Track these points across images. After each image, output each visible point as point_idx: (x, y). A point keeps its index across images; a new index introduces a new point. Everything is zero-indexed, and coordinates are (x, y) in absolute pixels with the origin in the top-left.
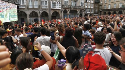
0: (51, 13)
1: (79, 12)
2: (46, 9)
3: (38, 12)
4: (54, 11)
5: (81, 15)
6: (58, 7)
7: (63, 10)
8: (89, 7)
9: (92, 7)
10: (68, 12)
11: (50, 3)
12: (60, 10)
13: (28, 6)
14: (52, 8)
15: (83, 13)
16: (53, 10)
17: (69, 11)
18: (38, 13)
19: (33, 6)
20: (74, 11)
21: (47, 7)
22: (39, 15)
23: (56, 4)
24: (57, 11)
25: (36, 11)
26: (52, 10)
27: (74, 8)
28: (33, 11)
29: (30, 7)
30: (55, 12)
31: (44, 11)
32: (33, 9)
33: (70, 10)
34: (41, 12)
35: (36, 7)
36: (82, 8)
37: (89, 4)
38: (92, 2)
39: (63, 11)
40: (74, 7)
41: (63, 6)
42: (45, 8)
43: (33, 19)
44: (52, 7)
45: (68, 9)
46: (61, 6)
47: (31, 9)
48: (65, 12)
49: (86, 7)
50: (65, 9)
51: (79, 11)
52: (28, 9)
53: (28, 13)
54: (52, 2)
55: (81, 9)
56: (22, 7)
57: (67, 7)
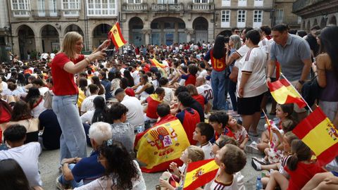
2: (74, 18)
3: (56, 25)
4: (99, 23)
7: (127, 18)
8: (242, 4)
9: (259, 4)
10: (147, 26)
12: (115, 19)
13: (34, 11)
14: (88, 15)
15: (211, 25)
16: (94, 22)
17: (147, 20)
19: (47, 11)
20: (167, 20)
21: (75, 13)
23: (101, 3)
24: (107, 22)
25: (52, 24)
26: (92, 19)
28: (45, 24)
30: (102, 25)
31: (71, 23)
32: (48, 18)
33: (152, 19)
34: (65, 25)
35: (53, 14)
36: (200, 9)
39: (127, 23)
40: (162, 8)
41: (124, 6)
44: (89, 11)
46: (116, 9)
47: (43, 18)
48: (136, 23)
49: (226, 3)
50: (133, 16)
51: (189, 20)
52: (37, 19)
53: (37, 29)
55: (199, 13)
56: (20, 15)
57: (140, 9)
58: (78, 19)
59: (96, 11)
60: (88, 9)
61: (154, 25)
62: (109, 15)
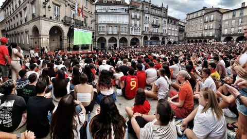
0: (130, 39)
1: (161, 39)
3: (116, 37)
4: (133, 37)
5: (163, 42)
6: (138, 33)
7: (143, 36)
8: (173, 35)
9: (176, 35)
10: (149, 39)
11: (129, 29)
12: (139, 36)
13: (108, 32)
15: (166, 40)
17: (149, 37)
18: (117, 39)
19: (113, 32)
20: (155, 38)
21: (126, 33)
22: (118, 41)
23: (136, 30)
24: (137, 37)
25: (115, 37)
26: (131, 35)
27: (156, 35)
28: (112, 37)
29: (109, 33)
30: (135, 38)
31: (123, 37)
32: (113, 34)
33: (151, 37)
34: (120, 37)
35: (115, 33)
36: (164, 35)
37: (173, 31)
38: (176, 30)
39: (143, 38)
40: (155, 33)
41: (143, 32)
42: (124, 34)
43: (112, 44)
45: (149, 35)
46: (141, 33)
47: (110, 34)
48: (146, 38)
49: (169, 34)
50: (145, 35)
52: (108, 35)
53: (107, 38)
54: (131, 28)
56: (102, 33)
57: (148, 33)
58: (126, 35)
59: (132, 33)
60: (131, 32)
61: (151, 39)
62: (138, 35)
